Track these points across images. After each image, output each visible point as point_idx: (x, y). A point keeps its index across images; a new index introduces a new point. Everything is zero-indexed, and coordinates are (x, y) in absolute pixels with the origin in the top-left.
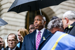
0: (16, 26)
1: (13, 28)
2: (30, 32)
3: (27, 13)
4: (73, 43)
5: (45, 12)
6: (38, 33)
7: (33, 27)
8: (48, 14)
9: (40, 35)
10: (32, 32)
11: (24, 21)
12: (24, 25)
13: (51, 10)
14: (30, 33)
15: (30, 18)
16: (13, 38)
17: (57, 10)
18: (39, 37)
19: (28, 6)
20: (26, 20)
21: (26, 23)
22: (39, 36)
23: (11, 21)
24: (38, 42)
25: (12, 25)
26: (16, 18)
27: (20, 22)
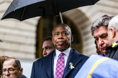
0: (20, 44)
1: (15, 47)
2: (45, 54)
3: (39, 21)
4: (115, 72)
5: (72, 18)
6: (60, 55)
7: (49, 45)
8: (76, 22)
9: (63, 58)
10: (48, 54)
11: (34, 35)
12: (33, 41)
13: (83, 14)
14: (44, 56)
15: (44, 29)
16: (10, 65)
17: (94, 14)
18: (61, 63)
19: (40, 7)
20: (37, 32)
21: (37, 38)
22: (61, 60)
23: (10, 34)
24: (60, 71)
25: (11, 42)
26: (20, 29)
27: (27, 37)
